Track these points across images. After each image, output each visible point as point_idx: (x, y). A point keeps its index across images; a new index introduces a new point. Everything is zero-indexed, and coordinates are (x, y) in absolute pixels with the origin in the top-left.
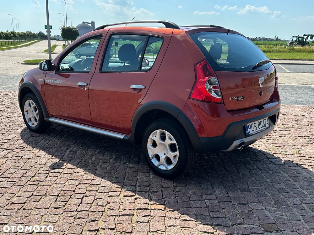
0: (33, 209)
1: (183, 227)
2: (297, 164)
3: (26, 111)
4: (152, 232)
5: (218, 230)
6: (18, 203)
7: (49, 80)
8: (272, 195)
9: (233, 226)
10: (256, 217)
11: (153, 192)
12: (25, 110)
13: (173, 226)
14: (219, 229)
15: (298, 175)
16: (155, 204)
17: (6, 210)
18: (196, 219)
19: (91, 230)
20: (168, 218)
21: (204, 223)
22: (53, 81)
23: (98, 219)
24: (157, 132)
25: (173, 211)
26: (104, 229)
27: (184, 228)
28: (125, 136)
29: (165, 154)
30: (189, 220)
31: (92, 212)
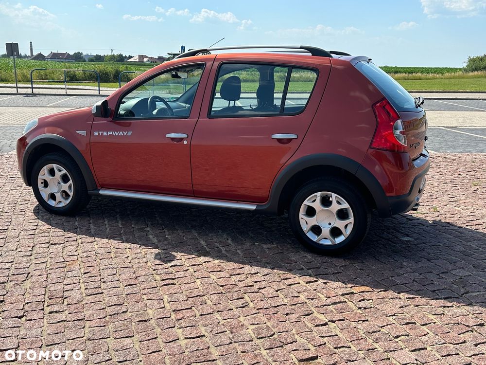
0: (212, 313)
1: (417, 306)
2: (449, 223)
3: (42, 183)
4: (390, 316)
5: (455, 303)
6: (183, 310)
7: (101, 132)
8: (463, 259)
9: (462, 296)
10: (473, 284)
11: (334, 273)
12: (40, 181)
13: (405, 306)
14: (454, 301)
15: (463, 235)
16: (355, 286)
17: (179, 320)
18: (419, 295)
19: (320, 325)
20: (389, 299)
21: (432, 298)
22: (110, 133)
23: (311, 312)
24: (316, 195)
25: (384, 291)
26: (334, 322)
27: (419, 307)
28: (257, 205)
29: (330, 224)
30: (414, 298)
31: (293, 305)
